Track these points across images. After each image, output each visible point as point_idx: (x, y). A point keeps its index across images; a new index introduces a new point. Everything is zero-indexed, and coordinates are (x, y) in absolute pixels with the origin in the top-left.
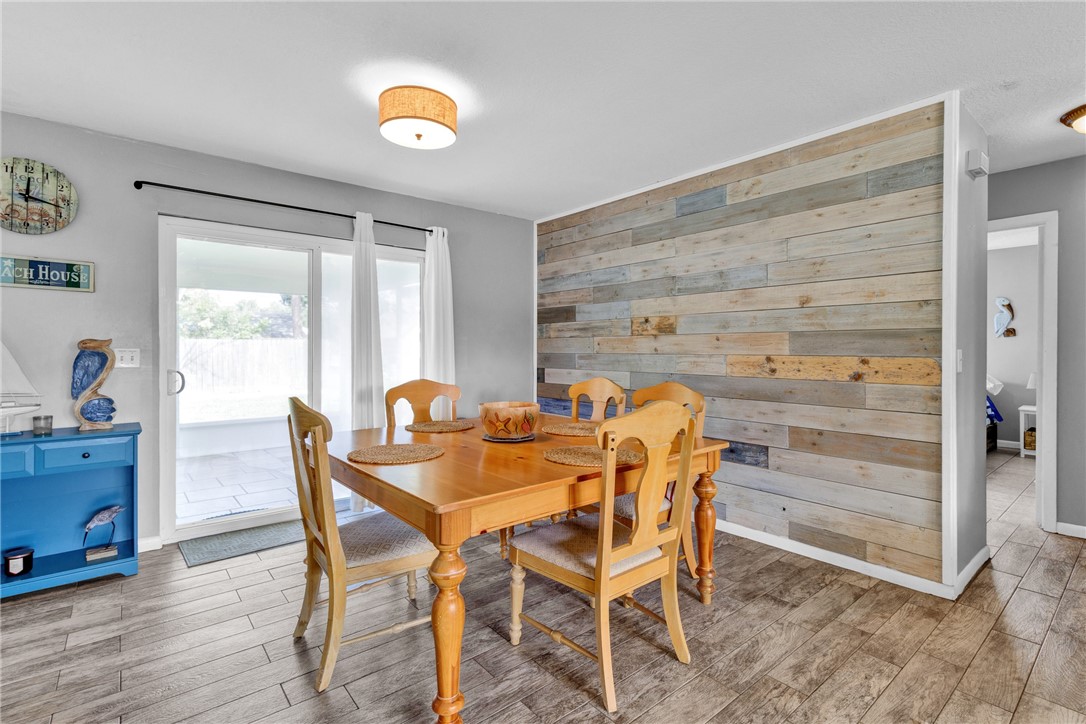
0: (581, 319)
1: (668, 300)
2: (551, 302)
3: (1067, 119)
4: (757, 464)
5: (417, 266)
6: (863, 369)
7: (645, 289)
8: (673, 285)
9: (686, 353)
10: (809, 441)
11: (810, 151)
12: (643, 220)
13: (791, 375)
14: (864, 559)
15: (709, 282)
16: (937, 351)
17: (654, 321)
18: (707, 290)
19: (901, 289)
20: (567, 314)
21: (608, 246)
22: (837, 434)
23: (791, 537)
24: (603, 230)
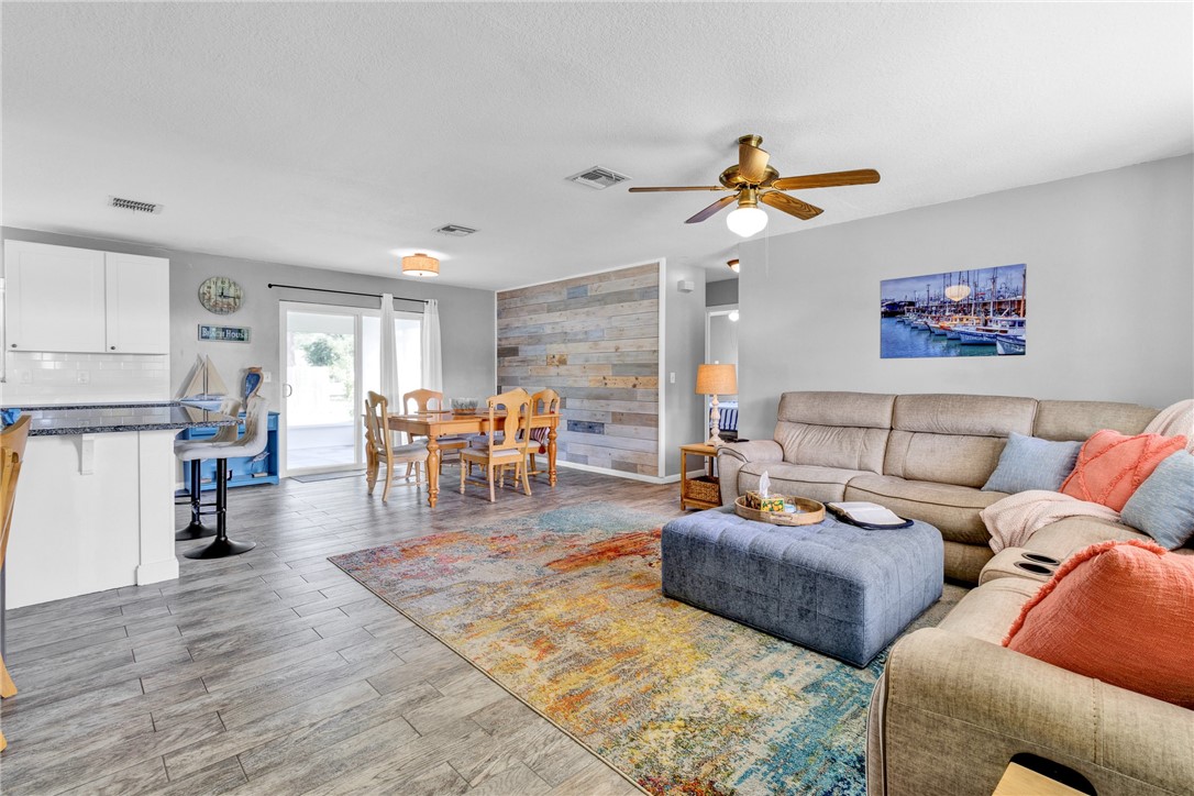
0: (522, 355)
1: (563, 345)
2: (506, 344)
3: (730, 263)
4: (600, 433)
5: (419, 322)
6: (636, 382)
7: (553, 338)
8: (566, 337)
9: (571, 375)
10: (618, 418)
11: (620, 274)
12: (552, 299)
13: (612, 386)
14: (636, 472)
15: (581, 337)
16: (657, 373)
17: (557, 357)
18: (580, 341)
19: (647, 344)
20: (513, 351)
21: (535, 311)
22: (628, 414)
23: (613, 468)
24: (532, 302)
